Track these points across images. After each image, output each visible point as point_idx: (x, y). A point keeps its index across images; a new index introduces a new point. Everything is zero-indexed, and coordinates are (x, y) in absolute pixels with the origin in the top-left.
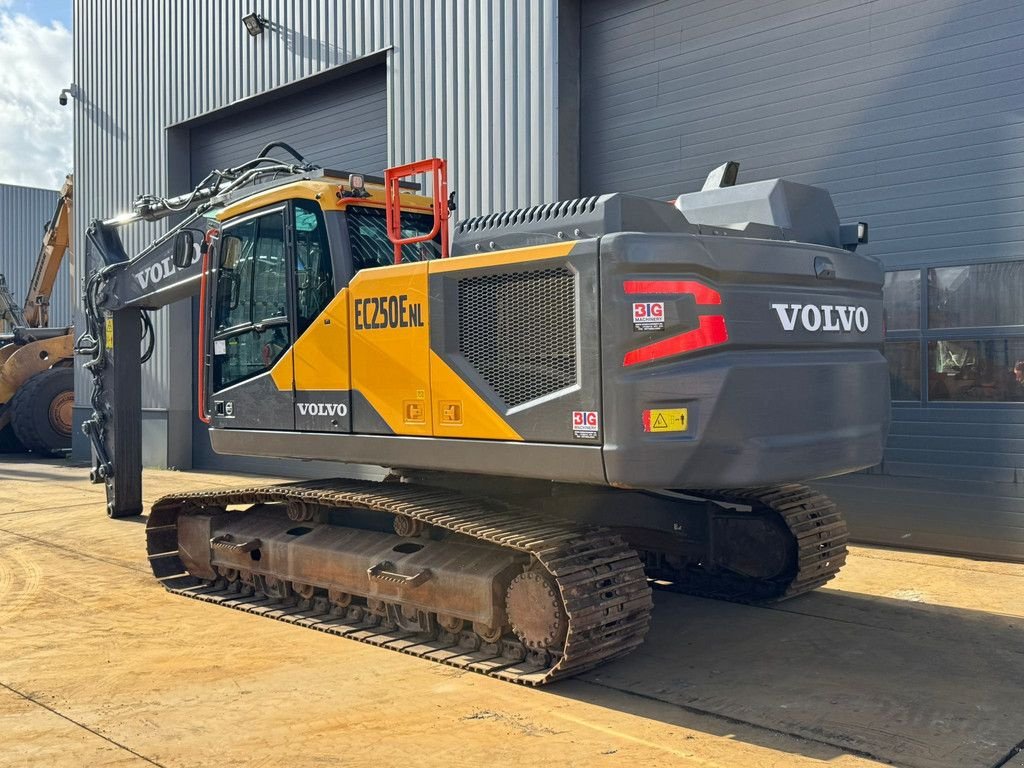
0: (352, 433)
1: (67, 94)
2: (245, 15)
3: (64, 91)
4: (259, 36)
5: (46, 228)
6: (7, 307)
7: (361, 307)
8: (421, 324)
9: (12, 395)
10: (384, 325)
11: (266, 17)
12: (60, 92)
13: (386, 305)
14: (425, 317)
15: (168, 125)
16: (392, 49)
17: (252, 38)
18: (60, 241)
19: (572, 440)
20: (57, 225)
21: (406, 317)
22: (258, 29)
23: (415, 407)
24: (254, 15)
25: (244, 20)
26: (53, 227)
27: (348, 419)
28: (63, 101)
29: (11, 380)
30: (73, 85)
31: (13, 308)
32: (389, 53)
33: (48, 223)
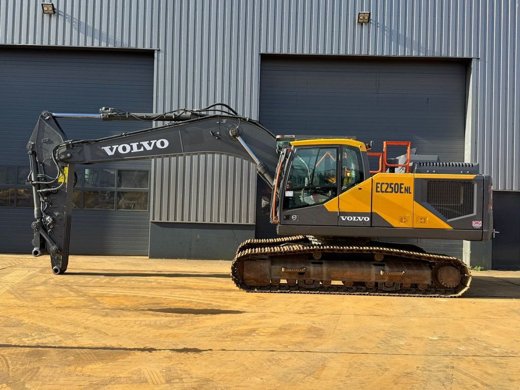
0: (371, 226)
7: (379, 185)
8: (410, 193)
10: (392, 192)
13: (393, 186)
14: (412, 190)
16: (159, 50)
19: (472, 228)
21: (403, 190)
23: (405, 218)
27: (370, 222)
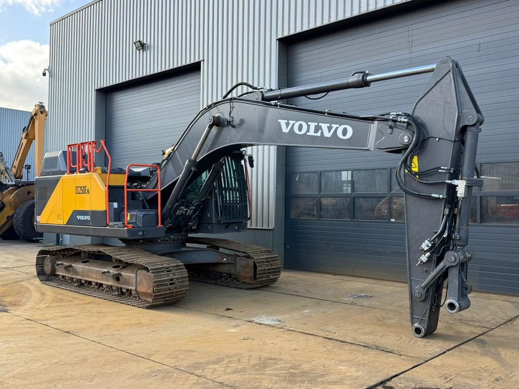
1: (46, 71)
2: (134, 41)
3: (45, 70)
4: (141, 51)
5: (24, 130)
6: (4, 169)
9: (13, 212)
11: (145, 42)
12: (43, 70)
15: (96, 88)
16: (204, 60)
17: (138, 51)
18: (31, 137)
20: (29, 129)
22: (141, 48)
24: (139, 41)
25: (135, 43)
26: (27, 130)
28: (44, 74)
29: (13, 205)
30: (49, 67)
31: (6, 169)
32: (202, 62)
33: (25, 127)
